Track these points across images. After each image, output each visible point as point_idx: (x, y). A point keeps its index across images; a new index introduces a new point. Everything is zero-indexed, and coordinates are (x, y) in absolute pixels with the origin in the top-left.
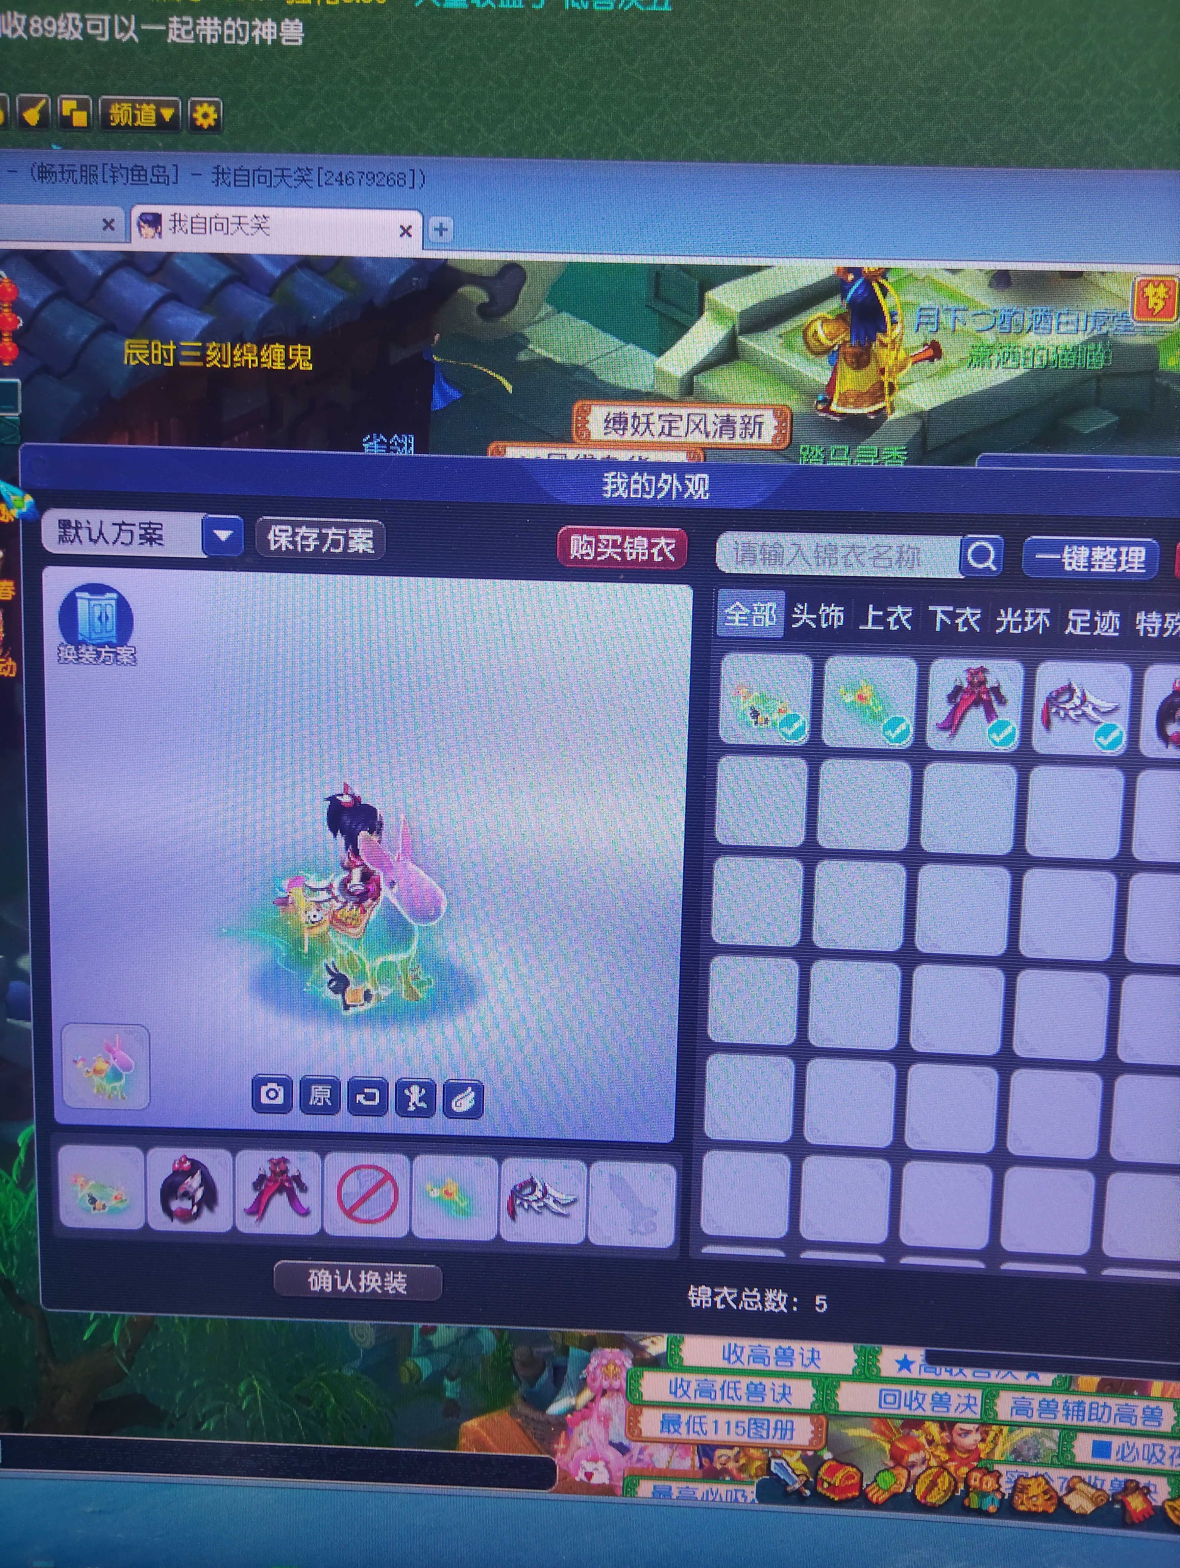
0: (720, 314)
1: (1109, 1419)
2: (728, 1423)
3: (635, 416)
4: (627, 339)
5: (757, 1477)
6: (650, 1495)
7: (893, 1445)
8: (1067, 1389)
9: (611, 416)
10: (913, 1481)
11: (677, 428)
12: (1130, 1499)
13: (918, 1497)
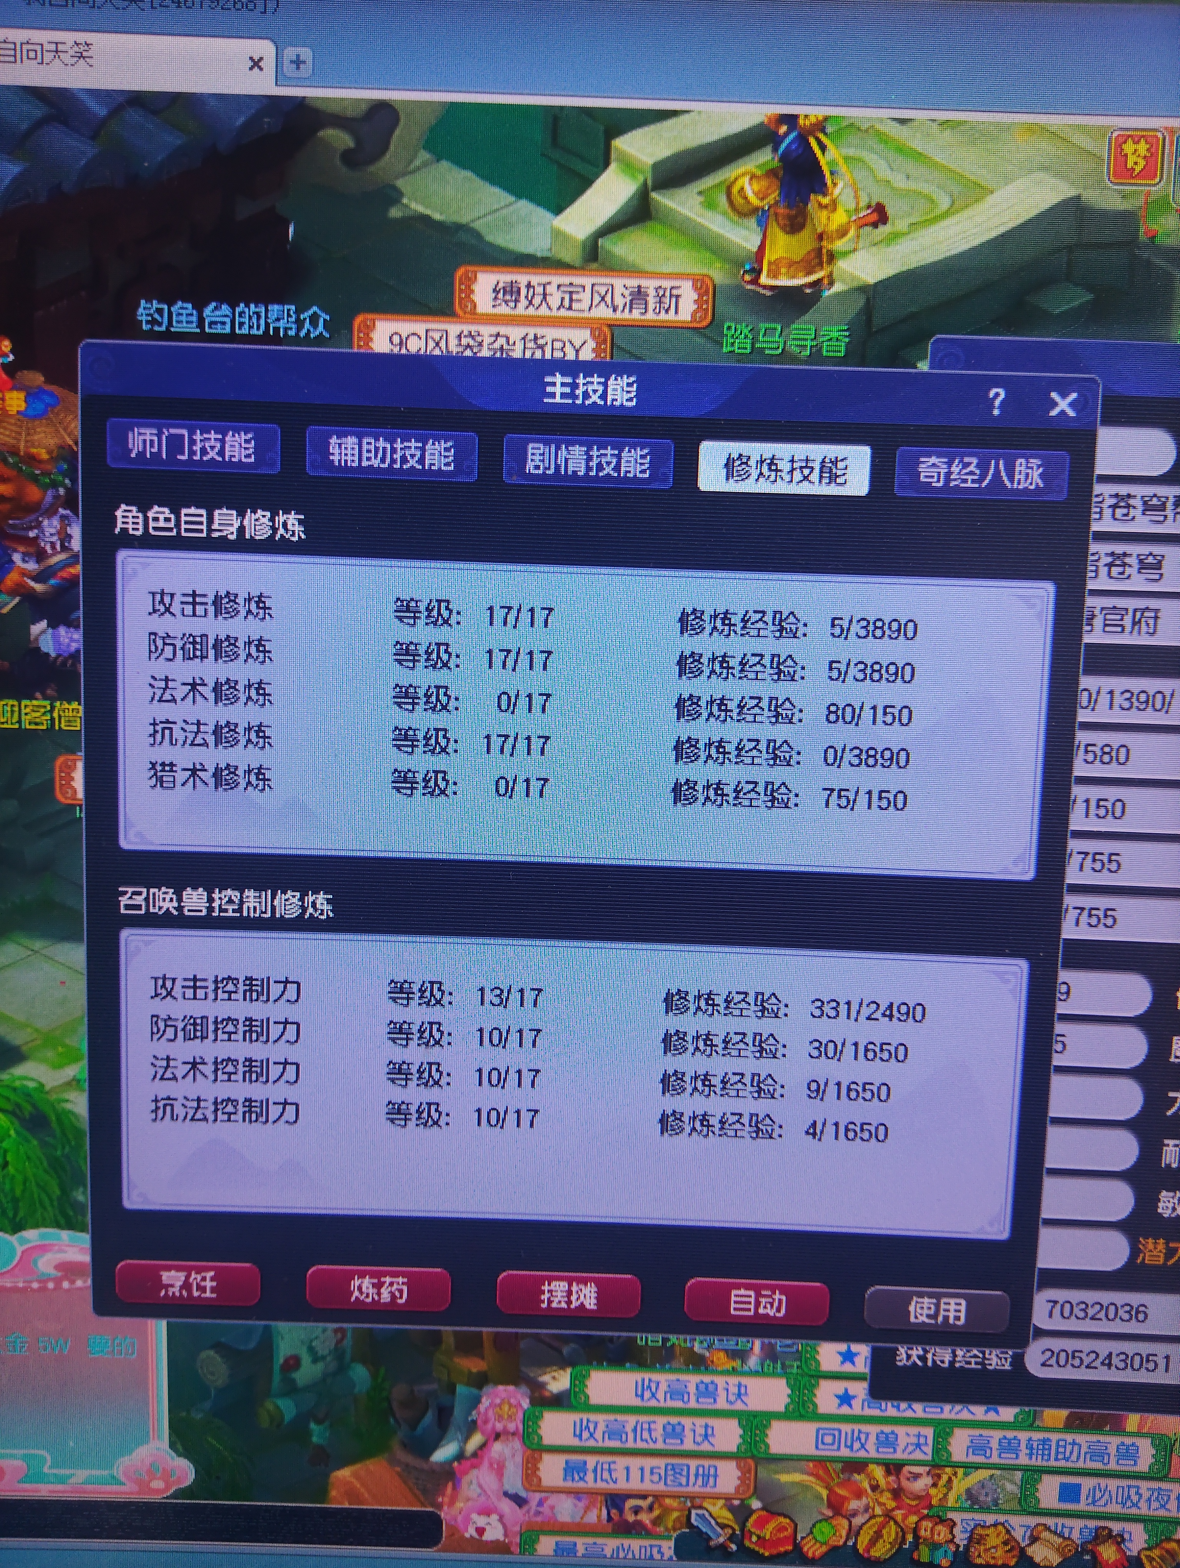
0: (629, 166)
1: (1078, 1458)
2: (642, 1469)
3: (529, 286)
4: (519, 194)
5: (675, 1529)
6: (552, 1553)
7: (831, 1491)
8: (1031, 1425)
9: (501, 285)
10: (854, 1532)
11: (579, 301)
12: (1101, 1549)
13: (861, 1551)
